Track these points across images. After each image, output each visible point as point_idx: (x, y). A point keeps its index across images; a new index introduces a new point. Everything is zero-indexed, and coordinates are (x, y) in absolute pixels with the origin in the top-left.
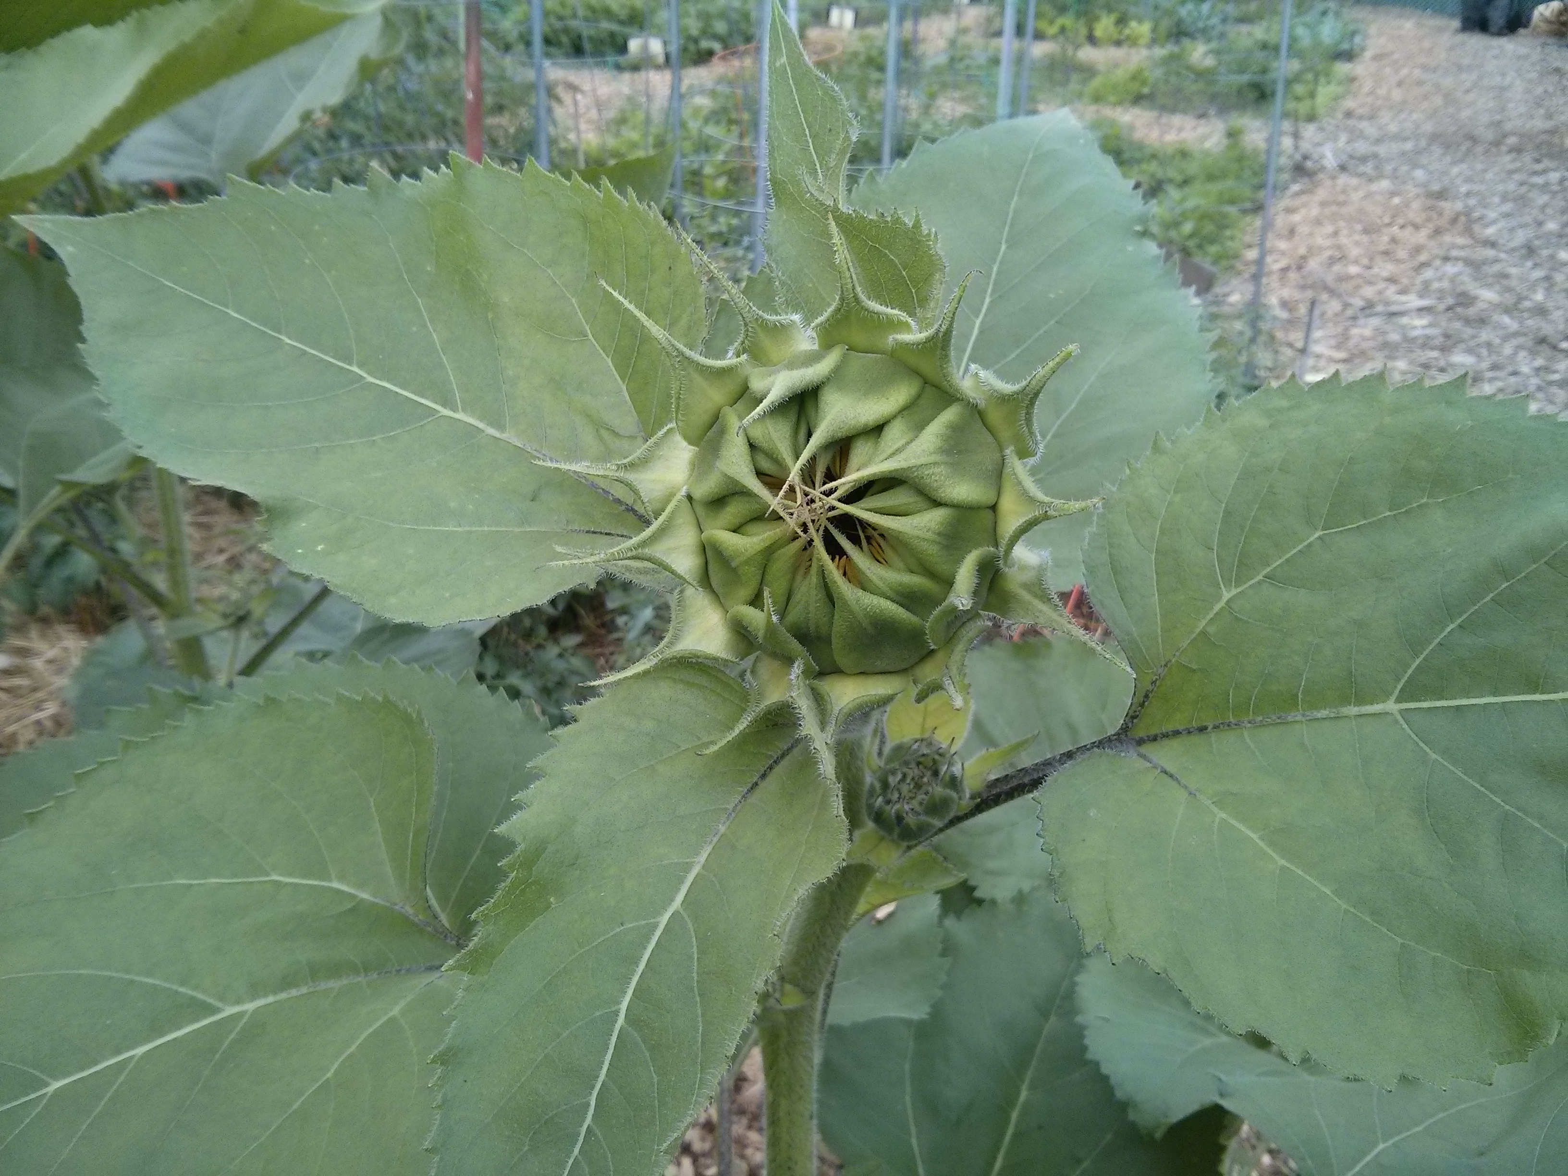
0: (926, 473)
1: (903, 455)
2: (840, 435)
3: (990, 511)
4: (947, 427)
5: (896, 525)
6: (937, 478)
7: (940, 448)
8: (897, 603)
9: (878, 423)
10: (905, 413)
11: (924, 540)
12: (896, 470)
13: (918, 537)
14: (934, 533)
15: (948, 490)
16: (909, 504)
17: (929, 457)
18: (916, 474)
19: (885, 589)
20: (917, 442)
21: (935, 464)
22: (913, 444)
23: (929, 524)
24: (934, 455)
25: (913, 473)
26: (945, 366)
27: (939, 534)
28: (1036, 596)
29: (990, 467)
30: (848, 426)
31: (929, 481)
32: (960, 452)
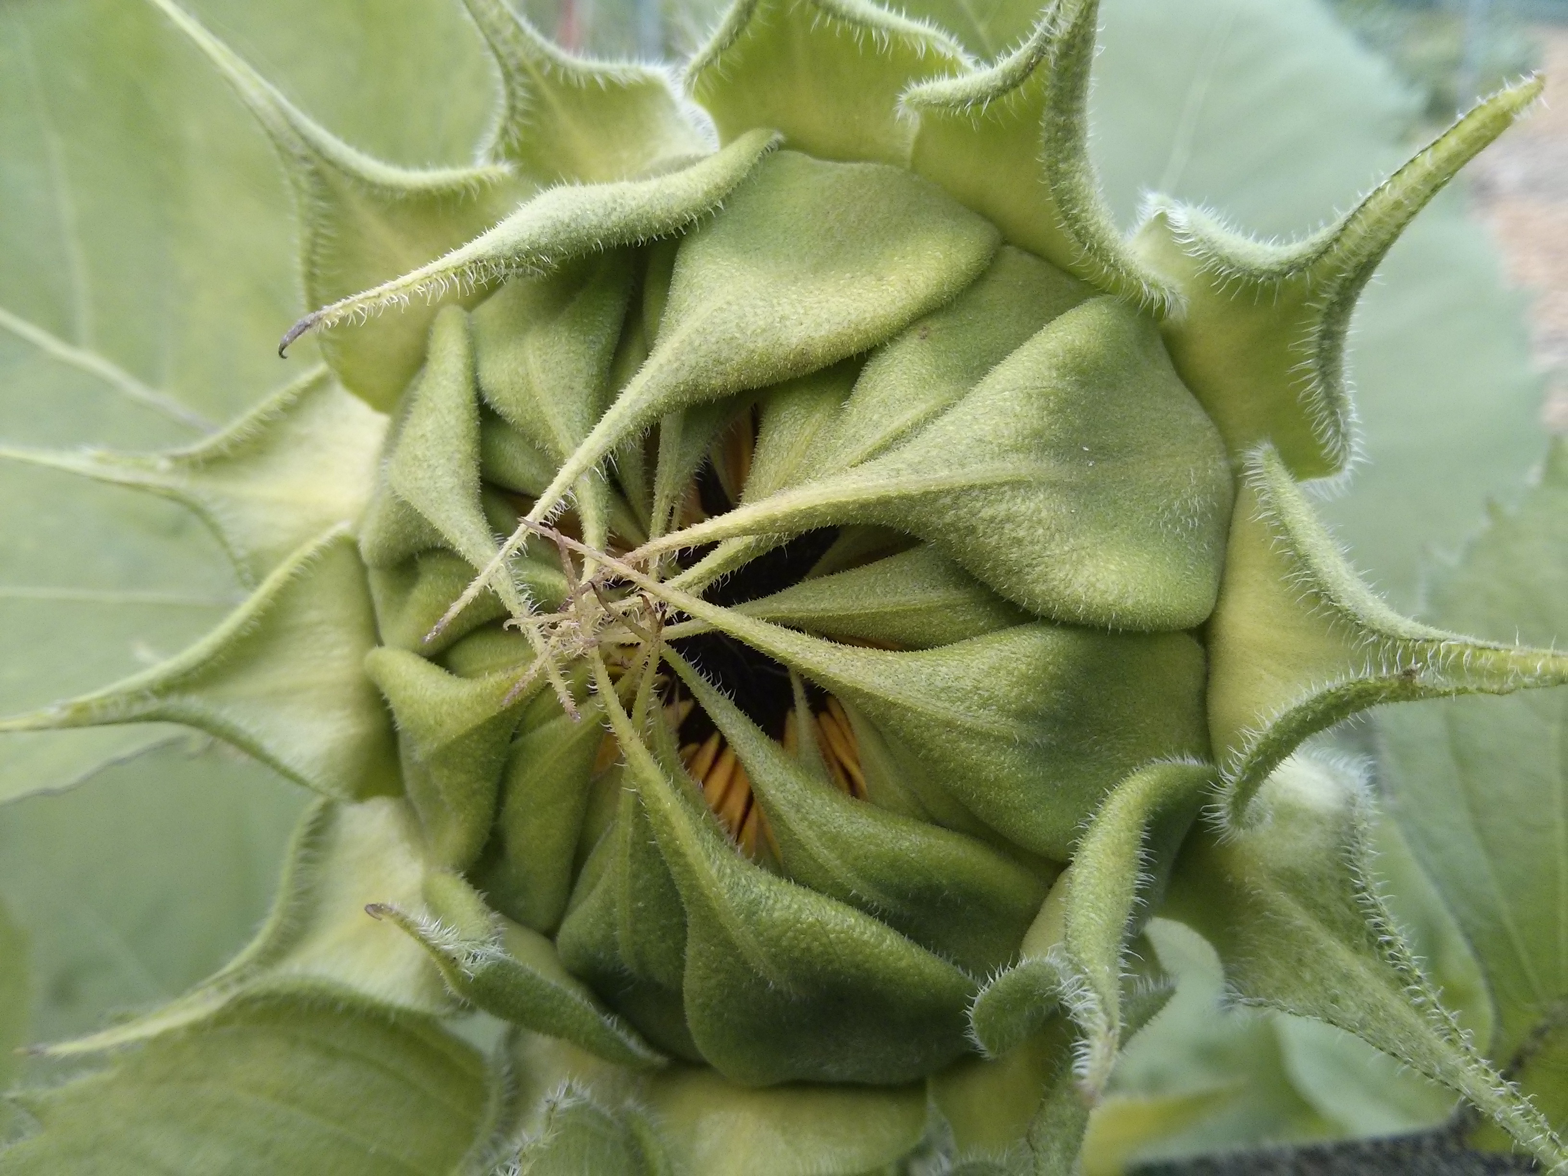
0: (987, 513)
1: (909, 453)
2: (717, 382)
3: (1194, 644)
4: (1063, 369)
5: (878, 680)
6: (1021, 533)
7: (1037, 434)
8: (882, 918)
9: (844, 352)
10: (934, 325)
11: (971, 734)
12: (884, 503)
13: (949, 725)
14: (1001, 709)
15: (1058, 574)
16: (930, 611)
17: (997, 464)
18: (949, 517)
19: (844, 874)
20: (962, 412)
21: (1016, 485)
22: (946, 419)
23: (986, 683)
24: (1014, 457)
25: (941, 513)
26: (1063, 166)
27: (1023, 715)
28: (1331, 924)
29: (1196, 502)
30: (744, 354)
31: (993, 541)
32: (1101, 452)
